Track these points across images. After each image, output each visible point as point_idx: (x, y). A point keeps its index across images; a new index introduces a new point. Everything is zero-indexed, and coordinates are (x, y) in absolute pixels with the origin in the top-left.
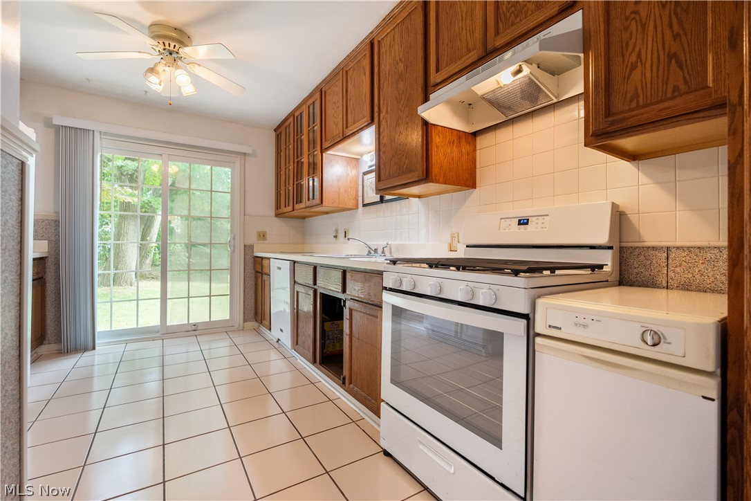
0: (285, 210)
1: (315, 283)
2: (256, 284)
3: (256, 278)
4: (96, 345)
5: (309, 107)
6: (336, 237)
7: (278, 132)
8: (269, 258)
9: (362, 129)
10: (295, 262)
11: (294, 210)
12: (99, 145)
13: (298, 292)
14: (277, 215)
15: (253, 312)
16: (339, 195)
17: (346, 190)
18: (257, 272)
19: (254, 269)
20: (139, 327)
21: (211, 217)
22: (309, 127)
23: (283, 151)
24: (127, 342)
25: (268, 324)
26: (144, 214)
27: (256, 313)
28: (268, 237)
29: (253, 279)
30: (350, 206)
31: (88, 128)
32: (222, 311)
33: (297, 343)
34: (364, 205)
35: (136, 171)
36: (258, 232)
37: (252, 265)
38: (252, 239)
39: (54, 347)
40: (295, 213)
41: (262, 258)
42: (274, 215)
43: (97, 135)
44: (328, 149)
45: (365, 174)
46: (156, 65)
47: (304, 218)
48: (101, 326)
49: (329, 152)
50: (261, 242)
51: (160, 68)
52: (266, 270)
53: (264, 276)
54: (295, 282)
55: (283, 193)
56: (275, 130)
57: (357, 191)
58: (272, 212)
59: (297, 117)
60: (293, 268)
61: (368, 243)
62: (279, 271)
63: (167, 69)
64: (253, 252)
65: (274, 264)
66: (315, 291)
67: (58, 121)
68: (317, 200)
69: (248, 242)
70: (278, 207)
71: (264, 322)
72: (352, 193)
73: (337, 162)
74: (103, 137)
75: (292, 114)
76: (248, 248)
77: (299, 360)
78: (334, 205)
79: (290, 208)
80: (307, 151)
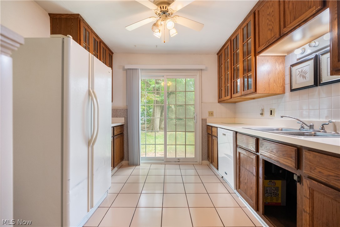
0: (225, 98)
1: (257, 150)
2: (208, 141)
3: (208, 137)
4: (140, 163)
5: (243, 29)
6: (262, 114)
7: (220, 54)
8: (217, 128)
9: (295, 29)
10: (236, 132)
11: (231, 98)
12: (140, 75)
13: (239, 153)
14: (219, 102)
15: (206, 155)
16: (269, 85)
17: (274, 81)
18: (208, 134)
19: (207, 132)
20: (156, 157)
21: (185, 105)
22: (243, 42)
23: (223, 64)
24: (151, 164)
25: (216, 165)
26: (161, 105)
27: (208, 157)
28: (214, 114)
29: (207, 137)
30: (278, 92)
31: (136, 68)
32: (191, 152)
33: (239, 188)
34: (292, 90)
35: (159, 88)
36: (209, 112)
37: (206, 130)
38: (206, 116)
39: (127, 162)
40: (232, 100)
41: (212, 127)
42: (217, 102)
43: (139, 70)
44: (260, 52)
45: (293, 66)
46: (157, 21)
47: (235, 102)
48: (142, 155)
49: (261, 55)
50: (211, 117)
51: (159, 23)
52: (214, 134)
53: (213, 137)
54: (237, 146)
55: (223, 89)
56: (218, 54)
57: (284, 80)
58: (216, 100)
59: (233, 40)
60: (235, 136)
61: (301, 120)
62: (224, 136)
63: (162, 23)
64: (206, 123)
65: (220, 132)
66: (258, 157)
67: (126, 67)
68: (252, 90)
69: (204, 117)
70: (220, 96)
71: (213, 163)
72: (279, 82)
73: (268, 61)
74: (142, 71)
75: (230, 40)
76: (204, 121)
77: (239, 198)
78: (265, 92)
79: (229, 97)
80: (242, 58)
